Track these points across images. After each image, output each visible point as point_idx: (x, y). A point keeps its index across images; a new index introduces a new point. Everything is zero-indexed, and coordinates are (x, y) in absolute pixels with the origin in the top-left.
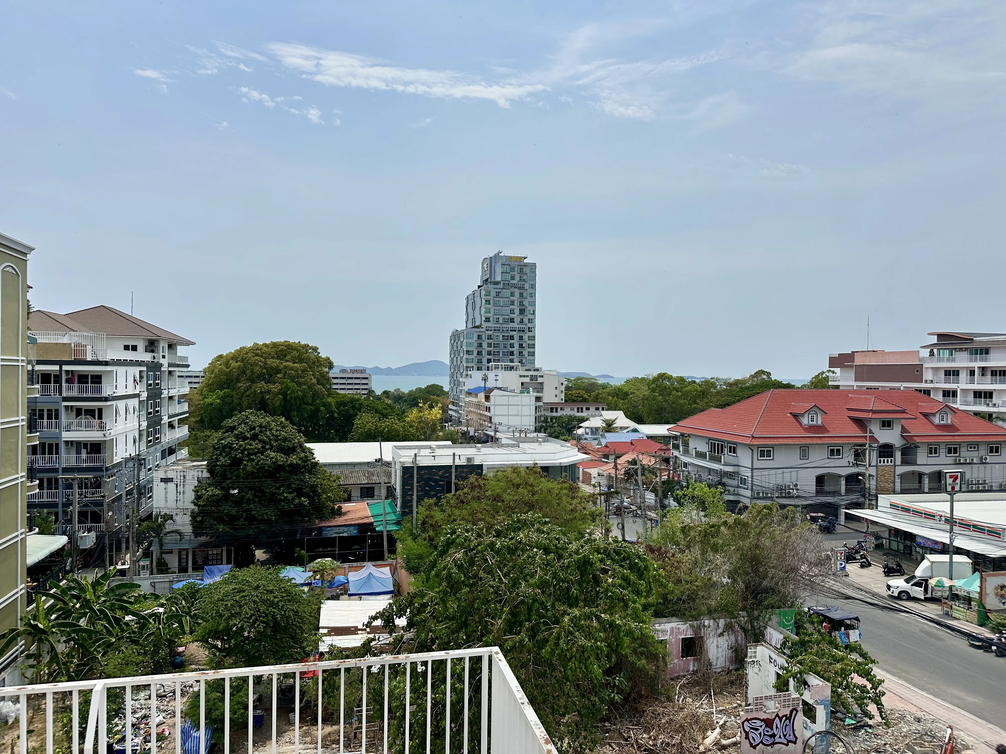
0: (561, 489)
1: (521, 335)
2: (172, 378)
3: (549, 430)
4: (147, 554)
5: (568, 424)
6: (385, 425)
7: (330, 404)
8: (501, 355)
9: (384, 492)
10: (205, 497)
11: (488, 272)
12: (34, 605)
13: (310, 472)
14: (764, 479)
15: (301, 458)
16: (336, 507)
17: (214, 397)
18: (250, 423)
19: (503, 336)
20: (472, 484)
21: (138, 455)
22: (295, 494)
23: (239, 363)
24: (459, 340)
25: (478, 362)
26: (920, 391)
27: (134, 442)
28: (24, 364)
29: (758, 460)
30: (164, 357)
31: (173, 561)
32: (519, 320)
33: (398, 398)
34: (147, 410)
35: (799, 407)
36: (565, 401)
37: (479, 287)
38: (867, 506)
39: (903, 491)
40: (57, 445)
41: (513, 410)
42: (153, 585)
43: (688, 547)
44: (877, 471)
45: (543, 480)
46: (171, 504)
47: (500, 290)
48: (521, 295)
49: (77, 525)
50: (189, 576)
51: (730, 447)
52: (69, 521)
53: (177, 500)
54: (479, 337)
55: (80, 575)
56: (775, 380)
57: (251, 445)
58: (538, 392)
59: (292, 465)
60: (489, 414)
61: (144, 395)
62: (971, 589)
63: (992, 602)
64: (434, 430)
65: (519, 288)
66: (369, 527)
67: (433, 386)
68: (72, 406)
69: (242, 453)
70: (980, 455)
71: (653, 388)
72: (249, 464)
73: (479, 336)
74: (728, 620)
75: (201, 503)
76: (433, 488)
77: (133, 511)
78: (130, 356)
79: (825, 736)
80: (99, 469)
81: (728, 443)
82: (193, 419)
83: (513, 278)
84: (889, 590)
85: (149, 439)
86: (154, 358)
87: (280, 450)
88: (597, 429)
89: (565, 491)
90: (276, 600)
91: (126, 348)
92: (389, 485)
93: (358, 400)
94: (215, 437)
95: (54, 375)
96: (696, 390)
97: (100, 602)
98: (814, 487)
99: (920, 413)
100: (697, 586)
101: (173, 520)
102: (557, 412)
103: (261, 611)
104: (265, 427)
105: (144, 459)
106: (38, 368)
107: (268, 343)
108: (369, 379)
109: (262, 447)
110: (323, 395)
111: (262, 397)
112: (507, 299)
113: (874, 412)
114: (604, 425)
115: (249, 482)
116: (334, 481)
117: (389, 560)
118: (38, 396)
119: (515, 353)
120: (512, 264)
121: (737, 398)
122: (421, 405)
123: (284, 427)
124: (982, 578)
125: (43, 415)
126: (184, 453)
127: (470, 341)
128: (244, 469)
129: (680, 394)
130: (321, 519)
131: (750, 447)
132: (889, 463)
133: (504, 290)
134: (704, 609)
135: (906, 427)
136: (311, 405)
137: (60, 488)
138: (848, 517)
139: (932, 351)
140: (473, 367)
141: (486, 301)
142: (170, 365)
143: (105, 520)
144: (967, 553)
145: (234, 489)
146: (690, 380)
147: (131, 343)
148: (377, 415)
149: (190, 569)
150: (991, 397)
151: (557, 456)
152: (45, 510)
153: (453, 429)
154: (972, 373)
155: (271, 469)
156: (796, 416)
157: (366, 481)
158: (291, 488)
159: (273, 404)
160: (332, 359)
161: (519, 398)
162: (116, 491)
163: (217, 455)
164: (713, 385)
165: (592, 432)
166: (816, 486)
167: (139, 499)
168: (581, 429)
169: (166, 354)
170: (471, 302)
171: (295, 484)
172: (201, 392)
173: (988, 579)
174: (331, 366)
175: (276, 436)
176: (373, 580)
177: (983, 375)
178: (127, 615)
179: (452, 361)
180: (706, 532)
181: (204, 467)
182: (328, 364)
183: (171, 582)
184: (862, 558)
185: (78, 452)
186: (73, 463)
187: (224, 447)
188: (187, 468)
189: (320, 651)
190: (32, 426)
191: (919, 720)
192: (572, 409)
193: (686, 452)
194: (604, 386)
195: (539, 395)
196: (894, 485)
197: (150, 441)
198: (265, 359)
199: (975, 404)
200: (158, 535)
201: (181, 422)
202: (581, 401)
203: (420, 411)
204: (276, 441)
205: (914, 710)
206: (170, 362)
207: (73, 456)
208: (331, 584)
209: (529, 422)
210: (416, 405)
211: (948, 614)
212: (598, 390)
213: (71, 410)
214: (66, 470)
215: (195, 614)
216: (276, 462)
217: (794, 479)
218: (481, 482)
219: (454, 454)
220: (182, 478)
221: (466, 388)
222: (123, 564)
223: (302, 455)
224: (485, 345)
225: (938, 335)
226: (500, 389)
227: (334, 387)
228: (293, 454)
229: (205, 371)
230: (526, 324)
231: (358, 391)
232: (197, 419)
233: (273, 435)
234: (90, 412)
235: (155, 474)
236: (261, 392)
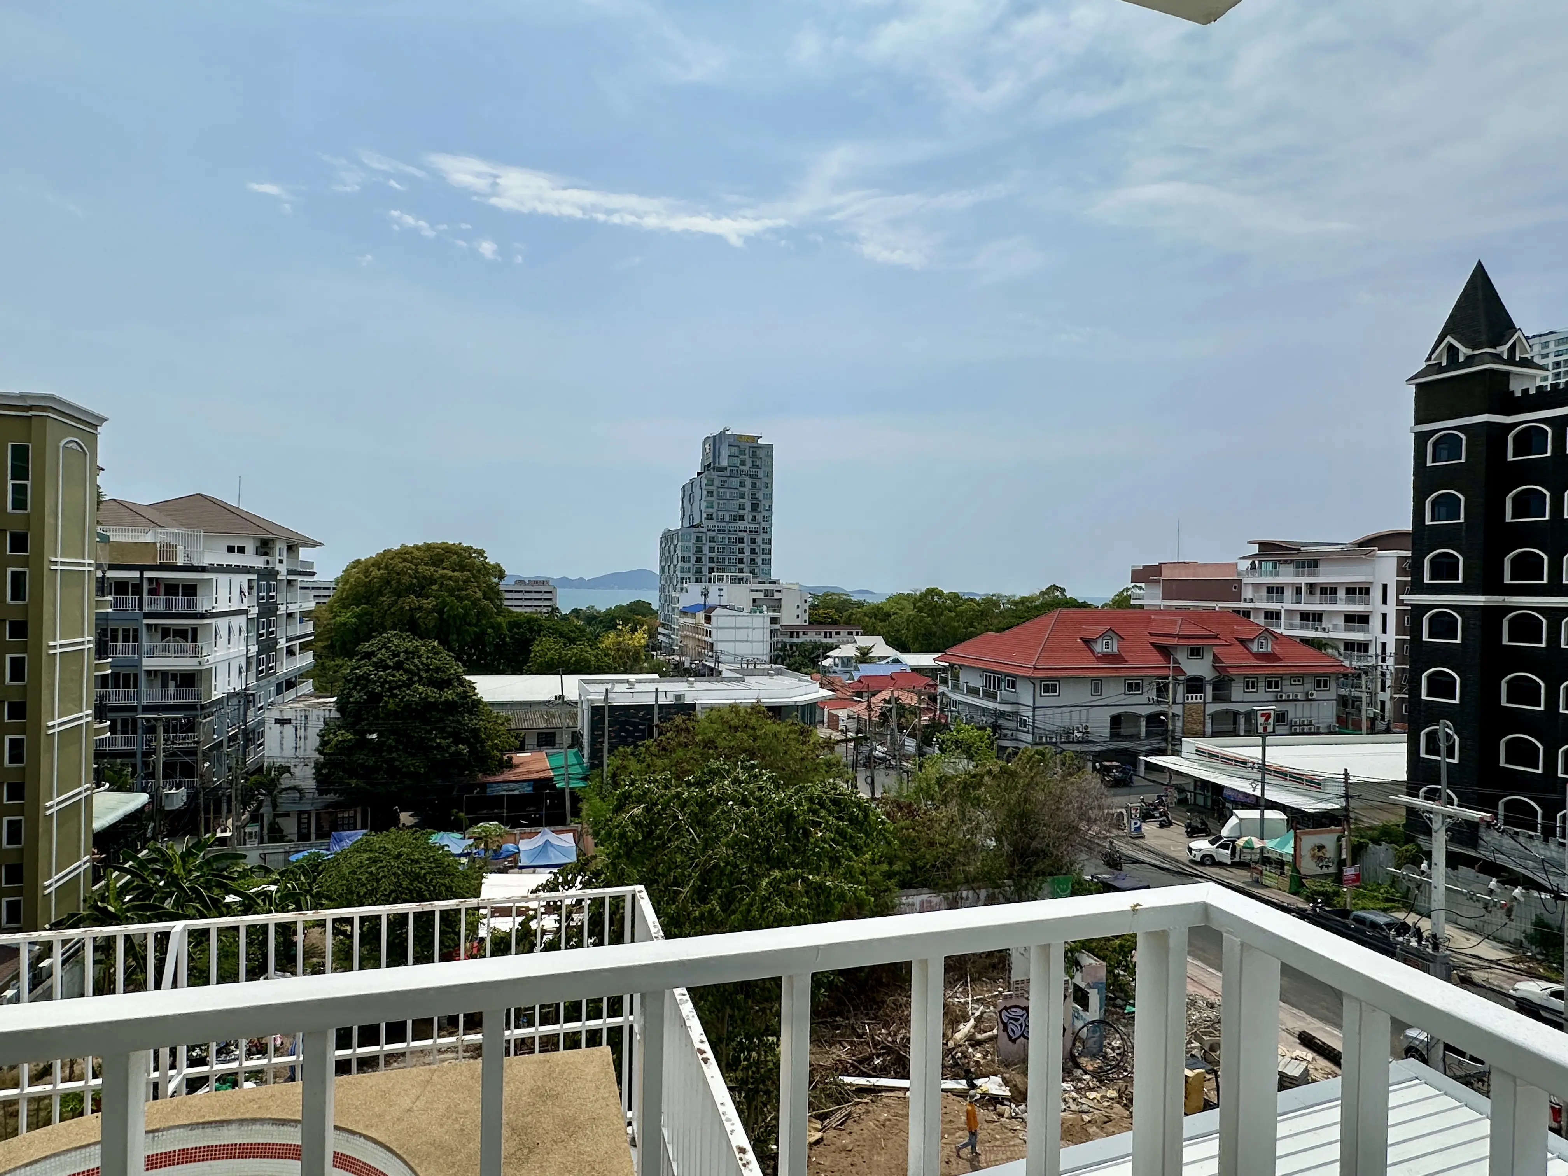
0: (791, 732)
1: (753, 537)
2: (292, 589)
3: (788, 661)
4: (255, 818)
5: (811, 654)
6: (572, 652)
7: (500, 624)
8: (727, 563)
9: (567, 739)
10: (333, 743)
11: (711, 455)
12: (103, 883)
13: (470, 713)
14: (1047, 720)
15: (458, 694)
16: (505, 757)
17: (349, 614)
18: (393, 648)
19: (730, 538)
20: (677, 726)
21: (245, 689)
22: (451, 740)
23: (382, 571)
24: (672, 542)
25: (696, 572)
26: (1238, 612)
27: (240, 672)
28: (92, 569)
29: (1041, 696)
30: (281, 562)
31: (290, 826)
32: (751, 517)
33: (592, 618)
34: (258, 630)
35: (1091, 630)
36: (810, 623)
37: (699, 474)
38: (1169, 752)
39: (1215, 734)
40: (136, 676)
41: (741, 635)
42: (263, 857)
43: (945, 802)
44: (1184, 710)
45: (769, 721)
46: (289, 752)
47: (725, 479)
48: (754, 485)
49: (162, 781)
50: (311, 846)
51: (1009, 680)
52: (152, 775)
53: (296, 748)
54: (699, 539)
55: (165, 845)
56: (1071, 598)
57: (394, 676)
58: (774, 611)
59: (447, 701)
60: (710, 640)
61: (254, 612)
62: (1285, 850)
63: (1308, 866)
64: (636, 659)
65: (751, 476)
66: (547, 783)
67: (638, 603)
68: (156, 625)
69: (382, 686)
70: (1306, 690)
71: (919, 607)
72: (391, 701)
73: (698, 537)
74: (991, 890)
75: (328, 751)
76: (630, 734)
77: (237, 761)
78: (235, 560)
79: (1098, 1026)
80: (193, 707)
81: (1006, 676)
82: (320, 644)
83: (743, 463)
84: (1191, 853)
85: (260, 669)
86: (268, 563)
87: (431, 683)
88: (849, 659)
89: (794, 736)
90: (423, 872)
91: (231, 549)
92: (574, 730)
93: (537, 620)
94: (347, 667)
95: (133, 584)
96: (974, 610)
97: (191, 878)
98: (1108, 730)
99: (1236, 639)
100: (953, 849)
101: (290, 773)
102: (798, 637)
103: (404, 886)
104: (413, 653)
105: (253, 694)
106: (110, 574)
107: (420, 544)
108: (554, 593)
109: (407, 679)
110: (491, 614)
111: (412, 616)
112: (736, 491)
113: (1181, 637)
114: (858, 654)
115: (391, 724)
116: (503, 724)
117: (572, 825)
118: (110, 610)
119: (745, 560)
120: (742, 445)
121: (1022, 620)
122: (620, 627)
123: (436, 653)
124: (1296, 837)
125: (117, 636)
126: (307, 687)
127: (687, 544)
128: (384, 707)
129: (953, 614)
130: (485, 774)
131: (1032, 680)
132: (1199, 700)
133: (731, 479)
134: (961, 877)
135: (1219, 655)
136: (476, 625)
137: (140, 731)
138: (1150, 767)
139: (1253, 563)
140: (689, 578)
141: (708, 492)
142: (289, 572)
143: (199, 772)
144: (1283, 808)
145: (371, 733)
146: (967, 597)
147: (237, 544)
148: (562, 640)
149: (313, 836)
150: (1320, 620)
151: (792, 693)
152: (119, 761)
153: (662, 658)
154: (1299, 590)
155: (419, 708)
156: (1087, 642)
157: (544, 725)
158: (446, 732)
159: (426, 625)
160: (503, 567)
161: (749, 619)
162: (215, 736)
163: (349, 688)
164: (996, 604)
165: (843, 662)
166: (1111, 728)
167: (246, 746)
168: (829, 659)
169: (284, 558)
170: (688, 493)
171: (450, 727)
172: (331, 609)
173: (1304, 838)
174: (502, 575)
175: (428, 665)
176: (550, 849)
177: (1311, 593)
178: (228, 894)
179: (663, 569)
180: (965, 783)
181: (332, 705)
182: (498, 574)
183: (287, 853)
184: (1161, 816)
185: (165, 685)
186: (157, 700)
187: (359, 678)
188: (309, 706)
189: (480, 936)
190: (102, 650)
191: (1212, 1006)
192: (818, 634)
193: (956, 688)
194: (860, 605)
195: (776, 615)
196: (1204, 727)
197: (262, 671)
198: (416, 565)
199: (1302, 628)
200: (270, 793)
201: (304, 647)
202: (829, 623)
203: (618, 636)
204: (427, 671)
205: (1207, 994)
206: (290, 568)
207: (157, 690)
208: (497, 854)
209: (761, 648)
210: (614, 627)
211: (1257, 882)
212: (852, 609)
213: (156, 630)
214: (147, 709)
215: (318, 892)
216: (426, 698)
217: (1084, 719)
218: (690, 725)
219: (657, 689)
220: (303, 718)
221: (680, 606)
222: (224, 831)
223: (460, 689)
224: (706, 550)
225: (1259, 544)
226: (725, 607)
227: (506, 603)
228: (448, 688)
229: (337, 582)
230: (759, 523)
231: (539, 609)
232: (326, 644)
233: (422, 663)
234: (181, 634)
235: (267, 714)
236: (411, 609)
